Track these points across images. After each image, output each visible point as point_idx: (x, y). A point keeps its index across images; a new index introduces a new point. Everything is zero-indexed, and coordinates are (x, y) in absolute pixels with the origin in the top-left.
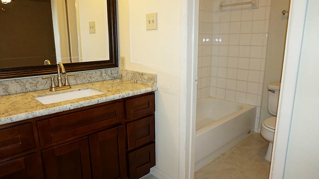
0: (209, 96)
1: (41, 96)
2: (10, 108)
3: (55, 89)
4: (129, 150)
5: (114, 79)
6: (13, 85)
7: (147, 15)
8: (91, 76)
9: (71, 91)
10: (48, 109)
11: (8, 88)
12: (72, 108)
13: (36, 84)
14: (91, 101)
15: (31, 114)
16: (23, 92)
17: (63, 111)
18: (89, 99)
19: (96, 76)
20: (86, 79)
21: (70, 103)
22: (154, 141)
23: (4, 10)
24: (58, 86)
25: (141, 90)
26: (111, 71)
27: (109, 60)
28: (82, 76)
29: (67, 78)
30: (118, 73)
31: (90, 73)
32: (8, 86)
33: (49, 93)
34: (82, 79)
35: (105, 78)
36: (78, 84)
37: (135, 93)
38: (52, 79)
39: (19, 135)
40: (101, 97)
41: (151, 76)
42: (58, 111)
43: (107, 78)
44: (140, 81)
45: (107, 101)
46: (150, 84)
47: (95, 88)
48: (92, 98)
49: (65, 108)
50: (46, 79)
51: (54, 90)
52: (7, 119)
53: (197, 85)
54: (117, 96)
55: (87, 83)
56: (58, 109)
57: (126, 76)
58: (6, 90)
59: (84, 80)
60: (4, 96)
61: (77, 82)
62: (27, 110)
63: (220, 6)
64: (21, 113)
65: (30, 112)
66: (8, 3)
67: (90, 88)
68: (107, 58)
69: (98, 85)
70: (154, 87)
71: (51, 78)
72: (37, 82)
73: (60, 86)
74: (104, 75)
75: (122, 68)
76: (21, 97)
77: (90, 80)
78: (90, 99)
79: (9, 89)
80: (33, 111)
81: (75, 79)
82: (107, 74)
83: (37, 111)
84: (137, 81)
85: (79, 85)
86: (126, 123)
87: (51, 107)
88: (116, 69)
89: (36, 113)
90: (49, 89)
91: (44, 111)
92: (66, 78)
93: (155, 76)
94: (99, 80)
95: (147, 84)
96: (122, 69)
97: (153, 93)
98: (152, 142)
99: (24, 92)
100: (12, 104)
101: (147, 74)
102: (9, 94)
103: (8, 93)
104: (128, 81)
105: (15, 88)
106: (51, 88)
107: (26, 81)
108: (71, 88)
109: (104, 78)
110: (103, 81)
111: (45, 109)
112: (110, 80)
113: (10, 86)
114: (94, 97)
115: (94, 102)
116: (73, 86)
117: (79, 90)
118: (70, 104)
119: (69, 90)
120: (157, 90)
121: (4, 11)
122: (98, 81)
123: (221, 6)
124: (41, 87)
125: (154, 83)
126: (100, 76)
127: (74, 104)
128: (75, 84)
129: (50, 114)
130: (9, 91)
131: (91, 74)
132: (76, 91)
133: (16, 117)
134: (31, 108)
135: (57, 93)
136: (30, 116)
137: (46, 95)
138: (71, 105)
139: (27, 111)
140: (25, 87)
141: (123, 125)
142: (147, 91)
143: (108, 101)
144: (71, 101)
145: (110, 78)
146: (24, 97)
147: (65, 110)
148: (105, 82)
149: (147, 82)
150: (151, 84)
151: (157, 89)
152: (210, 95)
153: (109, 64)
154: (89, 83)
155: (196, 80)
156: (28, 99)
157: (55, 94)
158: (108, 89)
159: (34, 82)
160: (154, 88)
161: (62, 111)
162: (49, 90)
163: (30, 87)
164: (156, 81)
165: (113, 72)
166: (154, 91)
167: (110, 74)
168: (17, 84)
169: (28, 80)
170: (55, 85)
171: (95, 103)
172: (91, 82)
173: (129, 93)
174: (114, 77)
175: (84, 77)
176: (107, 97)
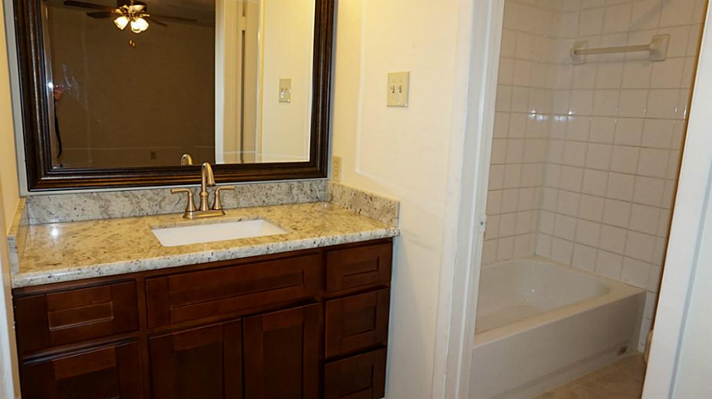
0: (535, 254)
1: (166, 227)
2: (104, 248)
3: (193, 215)
4: (326, 356)
5: (316, 202)
6: (119, 200)
7: (389, 74)
8: (269, 192)
9: (222, 222)
10: (167, 257)
11: (109, 206)
12: (214, 259)
13: (161, 201)
14: (253, 247)
15: (136, 264)
16: (135, 216)
17: (197, 264)
18: (251, 244)
19: (278, 194)
20: (257, 198)
21: (212, 248)
22: (384, 343)
23: (134, 44)
24: (200, 210)
25: (362, 233)
26: (311, 185)
27: (308, 160)
28: (249, 191)
29: (219, 195)
30: (325, 190)
31: (267, 187)
32: (108, 201)
33: (181, 222)
34: (249, 196)
35: (298, 198)
36: (241, 208)
37: (347, 238)
38: (190, 195)
39: (111, 302)
40: (274, 242)
41: (389, 204)
42: (187, 262)
43: (302, 198)
44: (365, 211)
45: (286, 250)
46: (384, 220)
47: (270, 219)
48: (256, 241)
49: (201, 257)
50: (180, 194)
51: (191, 217)
52: (93, 269)
53: (485, 233)
54: (309, 242)
55: (260, 206)
56: (186, 258)
57: (341, 198)
58: (105, 209)
59: (253, 200)
60: (101, 221)
61: (238, 204)
62: (130, 255)
63: (573, 53)
64: (118, 259)
65: (135, 261)
66: (142, 32)
67: (262, 219)
68: (306, 158)
69: (278, 212)
70: (392, 228)
71: (189, 193)
72: (161, 198)
73: (204, 209)
74: (295, 191)
75: (333, 180)
76: (128, 226)
77: (266, 200)
78: (253, 242)
79: (110, 208)
80: (139, 258)
81: (235, 196)
82: (302, 190)
83: (147, 260)
84: (360, 210)
85: (242, 210)
86: (325, 300)
87: (175, 253)
88: (321, 181)
89: (145, 262)
90: (182, 213)
91: (159, 259)
92: (217, 193)
93: (397, 206)
94: (284, 202)
95: (380, 219)
96: (334, 182)
97: (390, 240)
98: (381, 346)
99: (137, 215)
100: (109, 239)
101: (381, 198)
102: (110, 218)
103: (109, 215)
104: (343, 208)
105: (122, 207)
106: (187, 211)
107: (142, 196)
108: (224, 214)
109: (296, 197)
110: (293, 204)
111: (162, 257)
112: (308, 204)
113: (112, 203)
114: (262, 240)
115: (259, 250)
116: (230, 211)
117: (240, 220)
118: (213, 251)
119: (220, 219)
120: (399, 235)
121: (134, 47)
122: (282, 204)
123: (575, 52)
124: (168, 209)
125: (393, 220)
126: (288, 193)
127: (219, 250)
128: (235, 206)
129: (171, 266)
130: (109, 213)
131: (268, 189)
132: (234, 221)
133: (107, 268)
134: (139, 252)
135: (196, 224)
136: (134, 269)
137: (175, 226)
138: (212, 253)
139: (129, 257)
140: (140, 206)
141: (318, 302)
142: (375, 236)
143: (289, 250)
144: (213, 246)
145: (308, 198)
146: (133, 226)
147: (199, 262)
148: (295, 207)
149: (380, 216)
150: (387, 221)
151: (399, 233)
152: (537, 253)
153: (308, 169)
154: (262, 206)
155: (482, 223)
156: (140, 232)
157: (191, 225)
158: (295, 224)
159: (156, 198)
160: (392, 231)
161: (194, 263)
162: (182, 215)
163: (149, 207)
164: (396, 215)
165: (315, 186)
166: (391, 235)
167: (309, 192)
168: (126, 199)
169: (147, 194)
170: (195, 207)
171: (260, 253)
172: (268, 206)
173: (335, 236)
174: (317, 197)
175: (254, 195)
176: (287, 242)
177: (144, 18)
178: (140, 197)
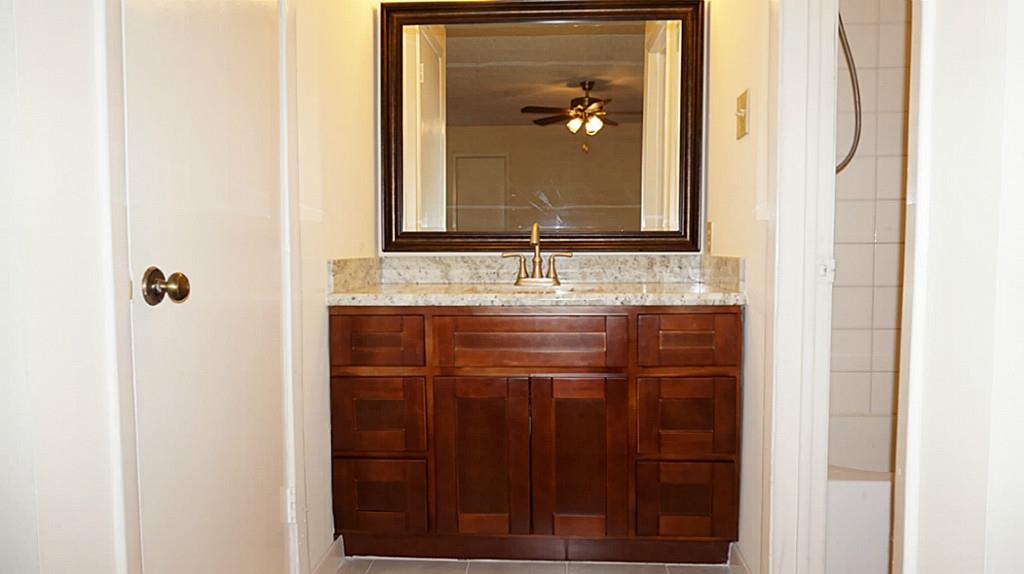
5: (688, 283)
6: (459, 265)
8: (622, 267)
10: (451, 295)
11: (449, 271)
15: (423, 298)
19: (635, 269)
20: (607, 272)
24: (532, 277)
26: (680, 261)
27: (676, 229)
28: (598, 264)
29: (554, 262)
30: (700, 268)
31: (621, 260)
32: (449, 266)
35: (662, 277)
38: (523, 260)
39: (402, 333)
41: (735, 264)
43: (668, 278)
45: (580, 304)
49: (484, 299)
54: (608, 298)
58: (445, 273)
65: (423, 294)
68: (674, 226)
70: (734, 294)
71: (521, 258)
72: (499, 266)
73: (537, 277)
74: (657, 268)
77: (619, 276)
81: (581, 270)
82: (667, 267)
83: (433, 295)
88: (692, 256)
89: (430, 297)
91: (444, 296)
92: (552, 259)
93: (741, 263)
94: (644, 280)
96: (707, 255)
102: (450, 283)
105: (461, 273)
106: (519, 278)
107: (481, 262)
109: (659, 275)
110: (655, 283)
111: (447, 294)
112: (676, 285)
113: (453, 269)
122: (640, 283)
124: (506, 278)
126: (648, 269)
128: (580, 281)
129: (454, 305)
130: (449, 278)
136: (421, 302)
140: (478, 274)
143: (584, 303)
145: (675, 277)
150: (735, 287)
151: (744, 300)
153: (674, 240)
154: (614, 283)
163: (487, 274)
165: (685, 262)
167: (677, 269)
168: (465, 264)
169: (485, 261)
172: (621, 283)
174: (689, 277)
175: (603, 268)
176: (582, 294)
177: (598, 117)
178: (478, 263)
